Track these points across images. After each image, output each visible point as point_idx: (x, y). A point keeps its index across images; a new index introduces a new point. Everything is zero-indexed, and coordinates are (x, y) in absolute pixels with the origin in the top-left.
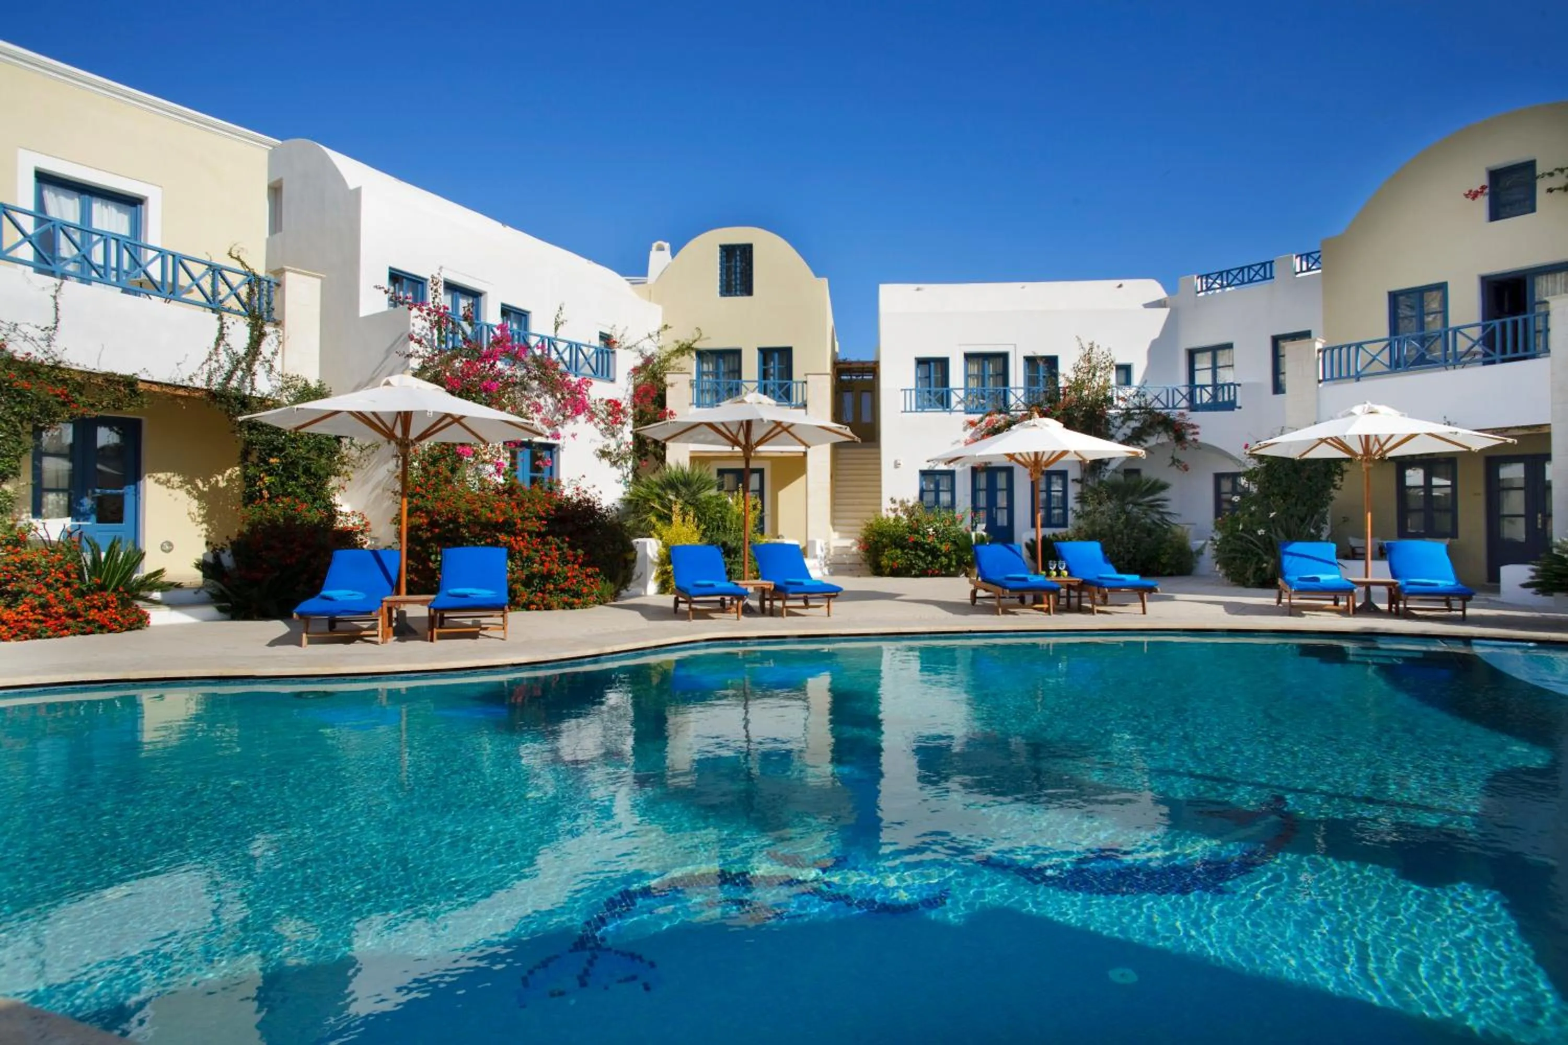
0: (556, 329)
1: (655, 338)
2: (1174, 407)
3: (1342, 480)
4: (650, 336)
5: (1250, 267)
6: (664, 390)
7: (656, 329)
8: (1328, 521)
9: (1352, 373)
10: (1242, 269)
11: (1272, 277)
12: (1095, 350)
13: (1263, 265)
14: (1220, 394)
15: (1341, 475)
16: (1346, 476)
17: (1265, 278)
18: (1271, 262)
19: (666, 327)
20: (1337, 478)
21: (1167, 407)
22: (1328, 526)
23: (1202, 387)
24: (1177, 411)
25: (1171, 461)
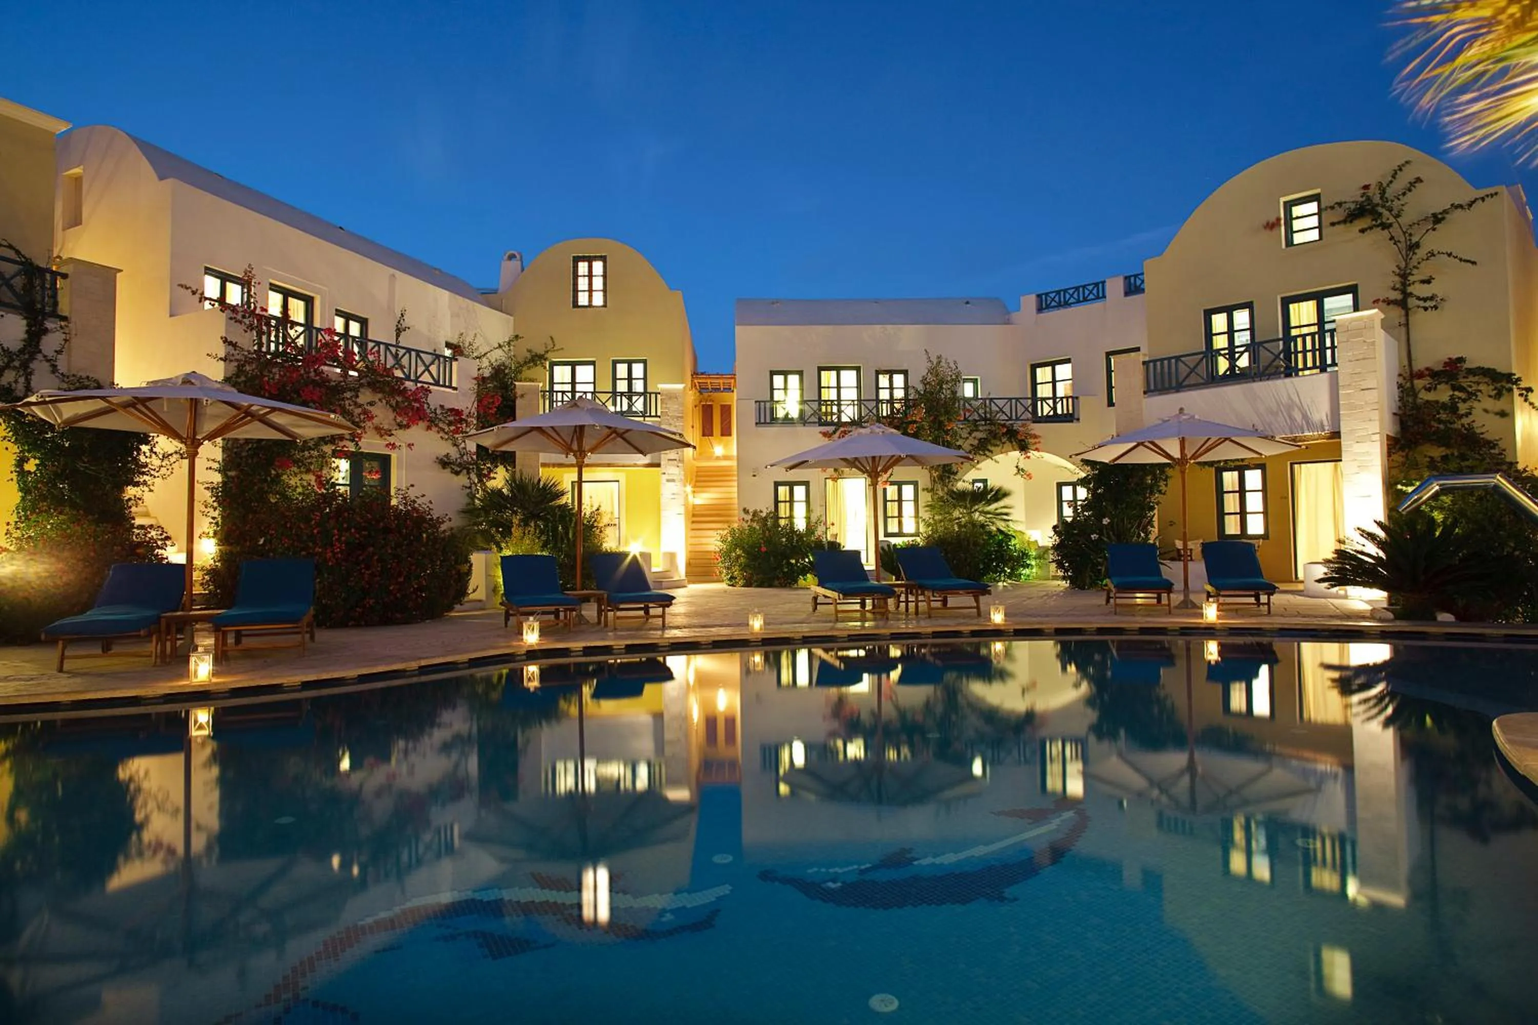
0: (398, 336)
1: (506, 349)
2: (1017, 419)
3: (1166, 485)
4: (500, 346)
5: (1084, 287)
6: (514, 402)
7: (507, 340)
8: (1156, 524)
9: (1174, 384)
10: (1077, 289)
11: (1104, 297)
12: (943, 364)
13: (1096, 285)
14: (1059, 406)
15: (1166, 480)
16: (1169, 481)
17: (1098, 298)
18: (1103, 283)
19: (517, 337)
20: (1162, 483)
21: (1010, 419)
22: (1156, 530)
23: (1043, 399)
24: (1019, 423)
25: (1015, 470)
